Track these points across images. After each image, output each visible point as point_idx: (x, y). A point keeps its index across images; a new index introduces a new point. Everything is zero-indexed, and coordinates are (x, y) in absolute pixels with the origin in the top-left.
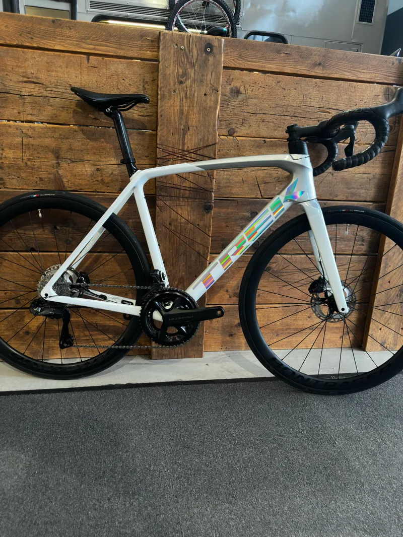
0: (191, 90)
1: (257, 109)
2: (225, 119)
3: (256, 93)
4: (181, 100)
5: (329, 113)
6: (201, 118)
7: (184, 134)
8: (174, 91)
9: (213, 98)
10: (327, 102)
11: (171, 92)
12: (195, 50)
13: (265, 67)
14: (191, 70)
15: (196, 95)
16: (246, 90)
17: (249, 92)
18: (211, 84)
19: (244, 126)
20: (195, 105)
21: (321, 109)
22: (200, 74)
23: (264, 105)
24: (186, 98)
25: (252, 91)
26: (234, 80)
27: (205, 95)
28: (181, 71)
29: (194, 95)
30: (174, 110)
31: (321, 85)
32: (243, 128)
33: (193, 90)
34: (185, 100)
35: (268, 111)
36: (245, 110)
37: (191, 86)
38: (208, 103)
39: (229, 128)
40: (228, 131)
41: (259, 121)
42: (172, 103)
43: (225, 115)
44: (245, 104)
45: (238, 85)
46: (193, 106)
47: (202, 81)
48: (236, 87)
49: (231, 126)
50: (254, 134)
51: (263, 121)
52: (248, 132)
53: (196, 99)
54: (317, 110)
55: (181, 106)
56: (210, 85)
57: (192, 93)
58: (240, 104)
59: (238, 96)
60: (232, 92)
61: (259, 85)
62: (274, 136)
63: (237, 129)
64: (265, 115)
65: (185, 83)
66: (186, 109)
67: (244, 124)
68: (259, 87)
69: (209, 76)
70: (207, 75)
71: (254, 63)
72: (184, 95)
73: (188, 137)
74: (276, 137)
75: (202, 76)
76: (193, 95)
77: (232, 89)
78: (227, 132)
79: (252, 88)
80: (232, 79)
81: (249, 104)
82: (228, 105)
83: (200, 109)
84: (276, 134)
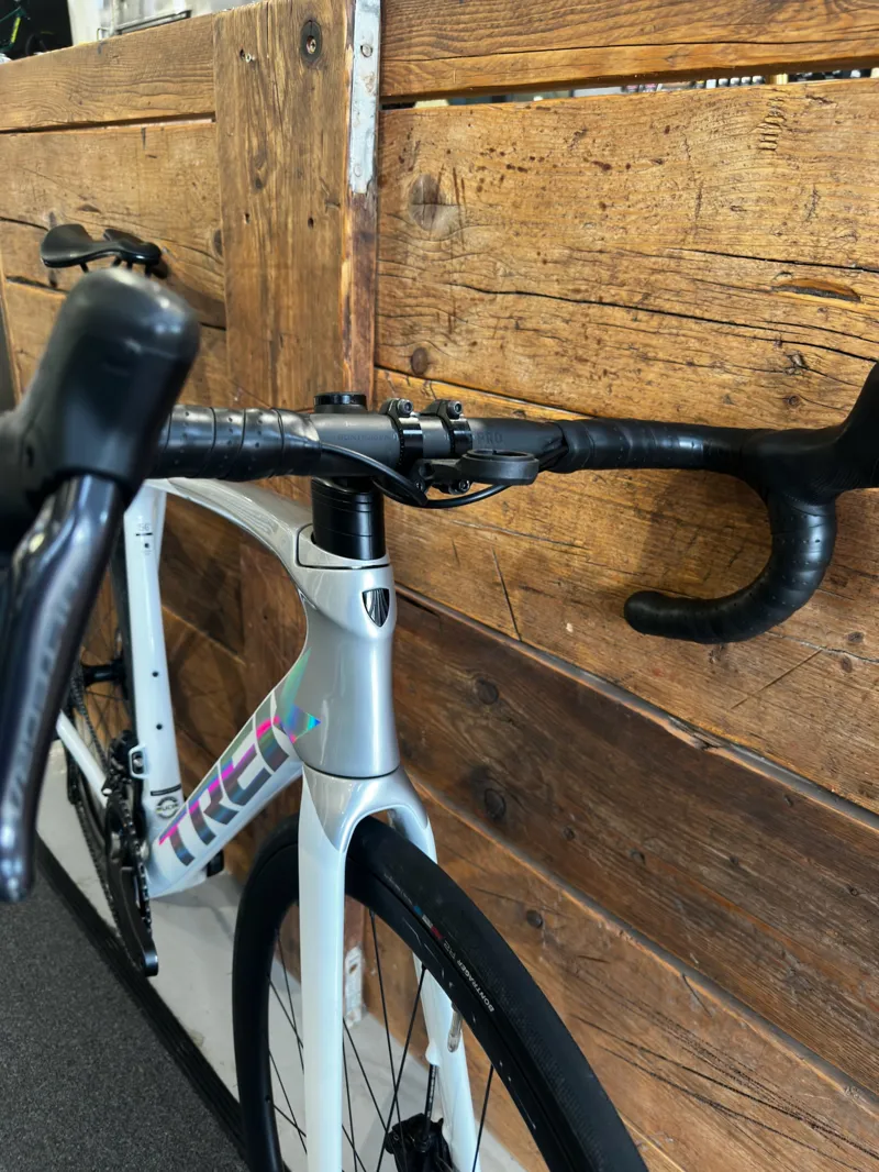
0: (279, 207)
1: (495, 271)
2: (398, 311)
3: (493, 199)
4: (262, 246)
5: (855, 297)
6: (306, 310)
7: (275, 359)
8: (247, 216)
9: (328, 234)
10: (842, 231)
11: (241, 219)
12: (280, 61)
13: (524, 69)
14: (276, 134)
15: (290, 226)
16: (459, 186)
17: (470, 194)
18: (321, 180)
19: (455, 342)
20: (290, 262)
21: (799, 273)
22: (296, 147)
23: (520, 252)
24: (271, 237)
25: (479, 189)
26: (424, 151)
27: (311, 222)
28: (255, 142)
29: (286, 225)
30: (251, 278)
31: (806, 121)
32: (450, 350)
33: (283, 207)
34: (268, 243)
35: (538, 281)
36: (456, 276)
37: (278, 193)
38: (319, 251)
39: (414, 347)
40: (412, 359)
41: (503, 323)
42: (245, 255)
43: (400, 293)
44: (457, 249)
45: (433, 167)
46: (286, 266)
47: (300, 174)
48: (429, 179)
49: (418, 337)
50: (488, 380)
51: (517, 328)
52: (468, 367)
53: (290, 240)
54: (773, 275)
55: (263, 265)
56: (319, 186)
57: (282, 219)
58: (439, 249)
59: (433, 217)
60: (415, 203)
61: (506, 160)
62: (562, 400)
63: (434, 355)
64: (524, 301)
65: (265, 185)
66: (272, 273)
67: (453, 336)
68: (504, 170)
69: (317, 152)
70: (312, 151)
71: (484, 60)
72: (266, 227)
73: (282, 369)
74: (569, 404)
75: (302, 152)
76: (283, 228)
77: (415, 189)
78: (407, 361)
79: (480, 175)
80: (418, 143)
81: (468, 248)
82: (406, 252)
83: (301, 276)
84: (564, 386)
